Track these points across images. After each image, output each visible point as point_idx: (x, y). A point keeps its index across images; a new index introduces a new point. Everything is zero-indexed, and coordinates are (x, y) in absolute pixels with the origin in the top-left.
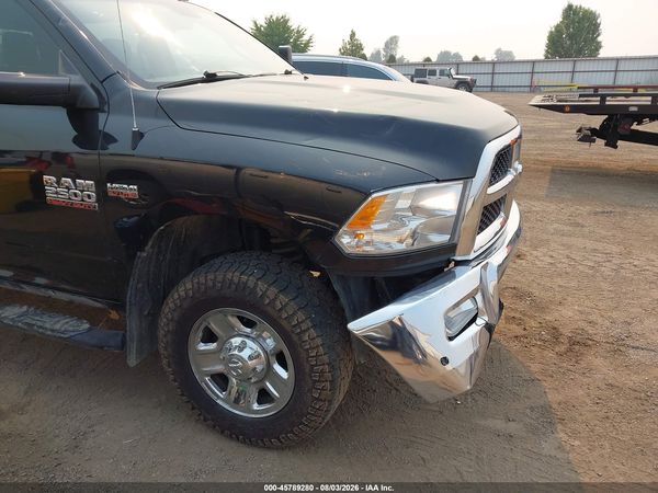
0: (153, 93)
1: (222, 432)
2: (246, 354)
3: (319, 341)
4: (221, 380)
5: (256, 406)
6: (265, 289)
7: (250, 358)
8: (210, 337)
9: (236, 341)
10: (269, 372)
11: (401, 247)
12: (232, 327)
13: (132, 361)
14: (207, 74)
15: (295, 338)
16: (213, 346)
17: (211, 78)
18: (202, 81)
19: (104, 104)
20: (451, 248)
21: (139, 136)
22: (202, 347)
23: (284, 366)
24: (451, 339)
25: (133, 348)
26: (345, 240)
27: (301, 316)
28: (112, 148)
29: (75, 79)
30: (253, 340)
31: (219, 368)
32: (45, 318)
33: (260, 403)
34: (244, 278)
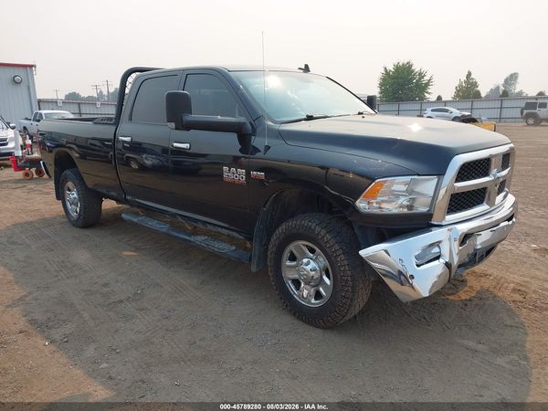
0: (277, 127)
1: (295, 315)
2: (309, 268)
3: (346, 262)
4: (297, 283)
5: (313, 301)
6: (320, 231)
7: (311, 270)
8: (293, 258)
9: (305, 260)
10: (321, 281)
11: (395, 211)
12: (305, 253)
13: (254, 268)
14: (307, 116)
15: (333, 259)
16: (294, 263)
17: (310, 118)
18: (305, 120)
19: (254, 132)
20: (429, 216)
21: (268, 148)
22: (288, 263)
23: (328, 277)
24: (418, 266)
25: (255, 260)
26: (361, 204)
27: (337, 247)
28: (258, 155)
29: (242, 119)
30: (314, 260)
31: (296, 276)
32: (216, 242)
33: (316, 299)
34: (310, 224)
